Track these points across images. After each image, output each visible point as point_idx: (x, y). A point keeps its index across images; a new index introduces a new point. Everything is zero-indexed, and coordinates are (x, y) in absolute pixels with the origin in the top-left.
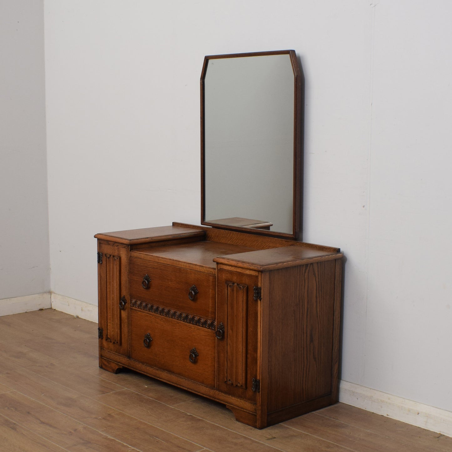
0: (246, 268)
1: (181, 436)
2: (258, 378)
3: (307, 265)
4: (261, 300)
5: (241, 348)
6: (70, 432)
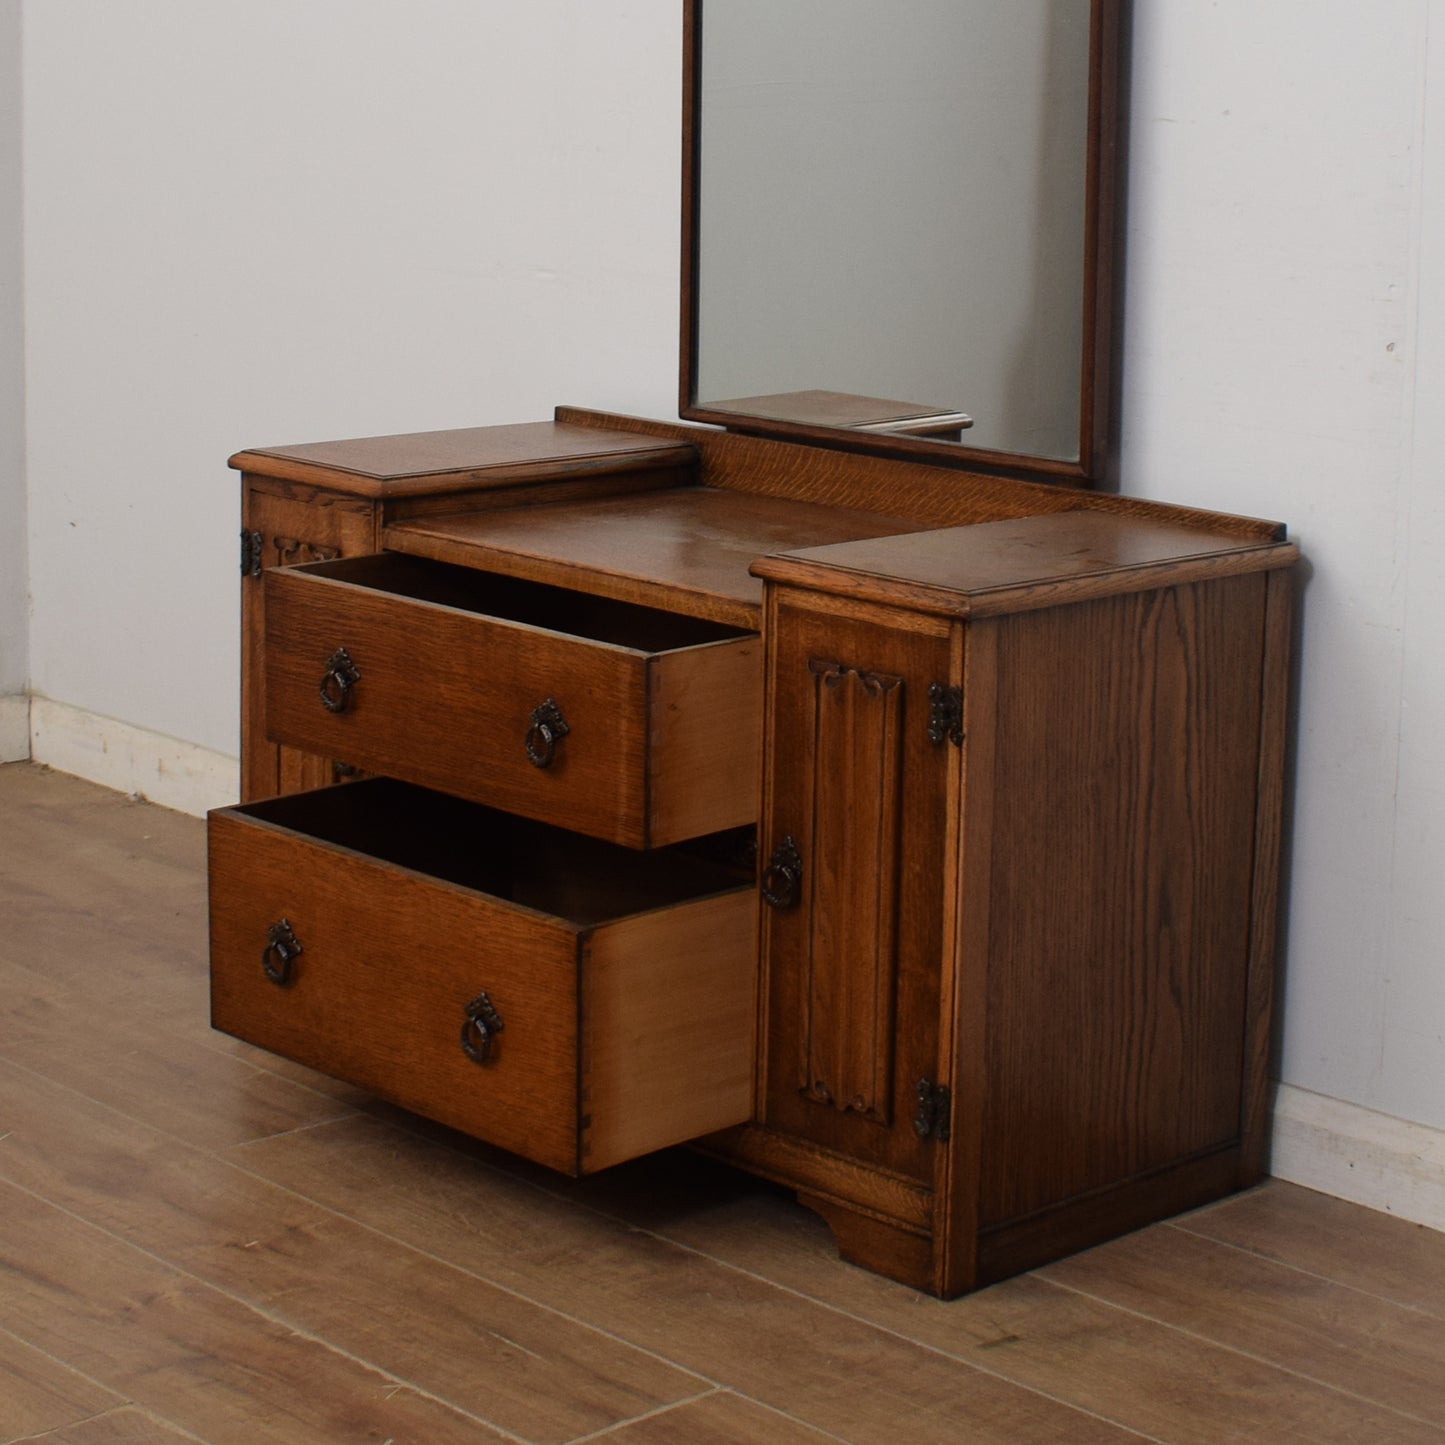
0: (897, 603)
1: (608, 1331)
2: (943, 1078)
3: (1150, 595)
4: (959, 744)
5: (872, 947)
6: (128, 1309)
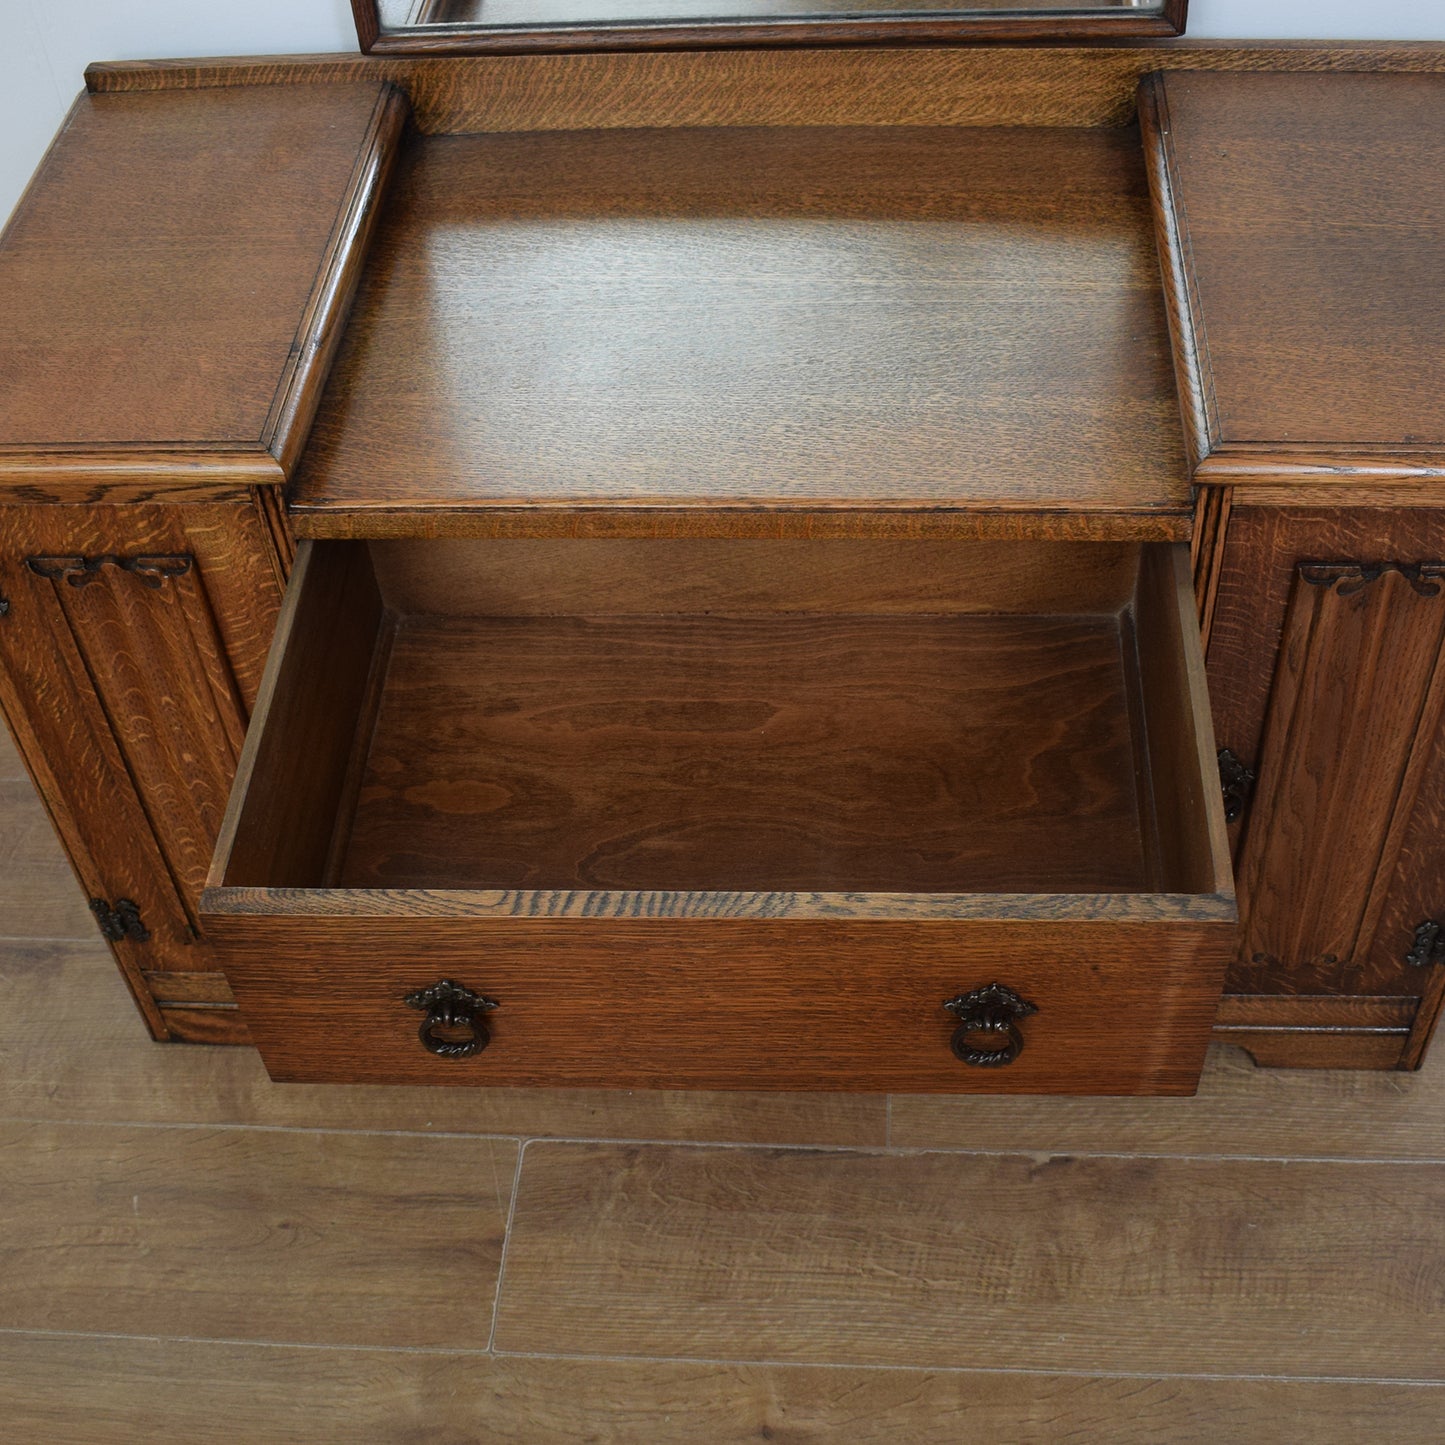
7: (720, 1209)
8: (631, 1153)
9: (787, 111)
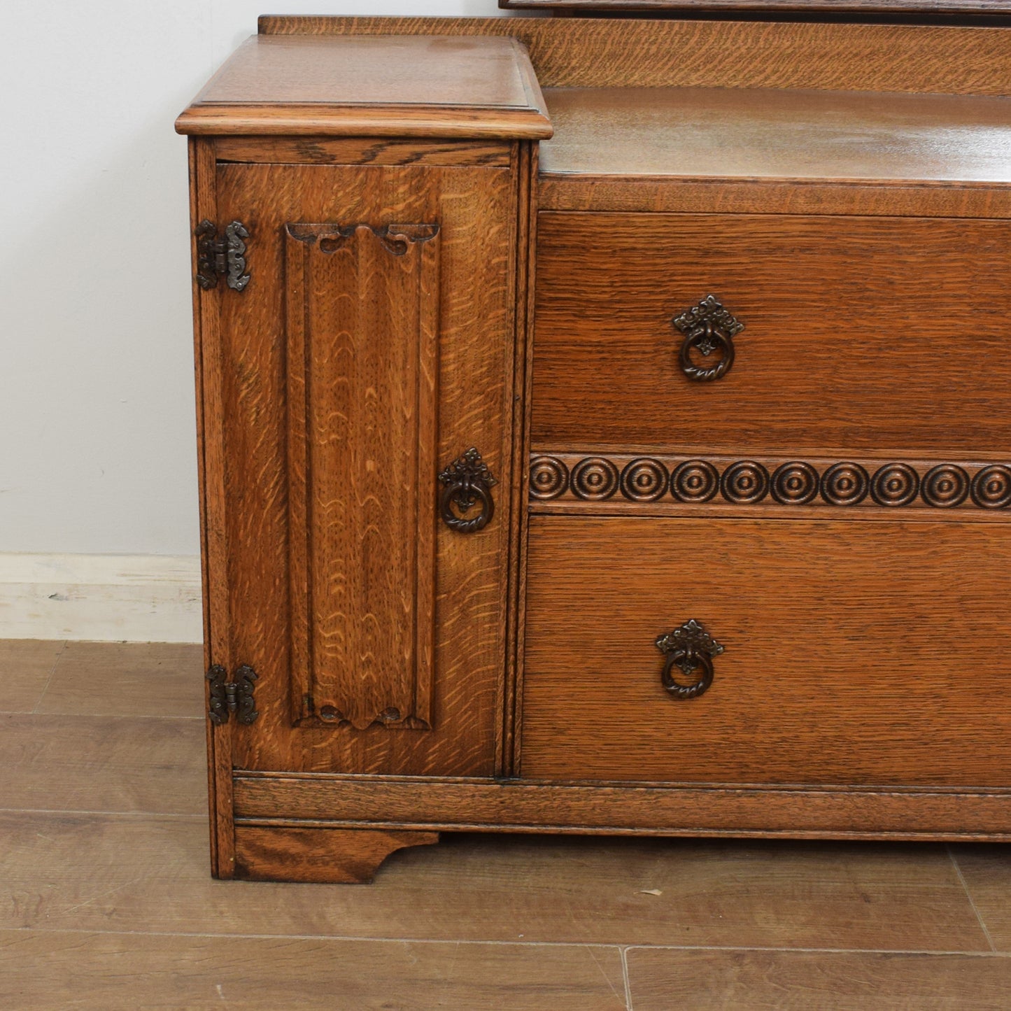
7: (844, 993)
8: (738, 957)
9: (834, 77)
